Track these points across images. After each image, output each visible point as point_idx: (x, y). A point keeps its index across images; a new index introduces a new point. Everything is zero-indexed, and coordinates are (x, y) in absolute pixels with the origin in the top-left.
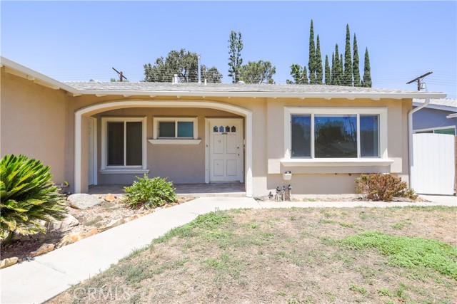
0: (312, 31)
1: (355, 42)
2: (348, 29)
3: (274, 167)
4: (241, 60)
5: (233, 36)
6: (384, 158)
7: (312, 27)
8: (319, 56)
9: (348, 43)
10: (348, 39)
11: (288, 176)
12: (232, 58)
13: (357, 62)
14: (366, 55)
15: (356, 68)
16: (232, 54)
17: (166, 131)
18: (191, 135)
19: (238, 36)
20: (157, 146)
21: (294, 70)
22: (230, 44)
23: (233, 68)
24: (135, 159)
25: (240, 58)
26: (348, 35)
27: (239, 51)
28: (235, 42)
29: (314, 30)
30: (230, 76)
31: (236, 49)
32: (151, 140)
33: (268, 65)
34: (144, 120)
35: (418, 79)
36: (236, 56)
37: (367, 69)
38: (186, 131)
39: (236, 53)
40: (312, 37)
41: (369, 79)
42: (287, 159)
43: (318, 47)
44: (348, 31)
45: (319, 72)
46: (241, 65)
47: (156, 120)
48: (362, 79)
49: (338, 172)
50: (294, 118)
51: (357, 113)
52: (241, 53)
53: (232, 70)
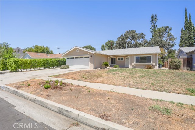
3: (133, 64)
4: (157, 26)
5: (153, 17)
6: (151, 63)
8: (190, 22)
11: (135, 65)
12: (152, 26)
16: (152, 24)
17: (119, 59)
18: (123, 60)
19: (155, 16)
20: (118, 61)
22: (151, 20)
23: (153, 30)
24: (115, 63)
25: (156, 25)
28: (154, 19)
30: (151, 33)
31: (154, 21)
32: (117, 60)
34: (116, 58)
36: (154, 24)
38: (122, 59)
42: (135, 63)
43: (190, 18)
46: (156, 28)
47: (118, 58)
49: (143, 65)
50: (136, 57)
51: (147, 56)
52: (156, 22)
53: (152, 30)
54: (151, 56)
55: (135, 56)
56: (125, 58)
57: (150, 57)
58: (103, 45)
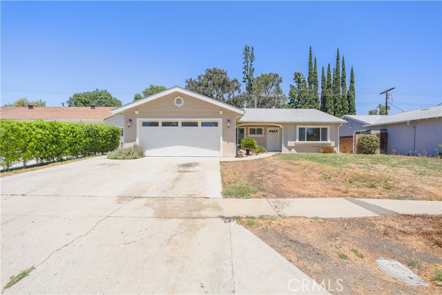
0: (310, 54)
1: (343, 62)
2: (338, 52)
4: (253, 69)
5: (247, 49)
6: (329, 141)
7: (311, 51)
8: (316, 73)
9: (338, 63)
10: (338, 59)
12: (246, 67)
13: (345, 77)
14: (352, 71)
15: (343, 81)
16: (246, 64)
18: (261, 133)
19: (250, 49)
20: (250, 137)
21: (296, 76)
22: (244, 56)
26: (338, 56)
27: (251, 62)
28: (249, 54)
29: (312, 53)
30: (244, 82)
31: (249, 60)
32: (247, 135)
33: (276, 76)
34: (245, 128)
35: (386, 92)
36: (249, 65)
37: (352, 82)
39: (249, 63)
40: (310, 58)
41: (353, 90)
42: (297, 141)
43: (315, 66)
44: (338, 54)
45: (316, 85)
46: (253, 74)
47: (249, 128)
48: (348, 89)
49: (313, 146)
50: (300, 129)
51: (321, 127)
52: (253, 63)
53: (246, 77)
54: (329, 127)
55: (298, 127)
56: (265, 129)
57: (326, 129)
58: (139, 95)
